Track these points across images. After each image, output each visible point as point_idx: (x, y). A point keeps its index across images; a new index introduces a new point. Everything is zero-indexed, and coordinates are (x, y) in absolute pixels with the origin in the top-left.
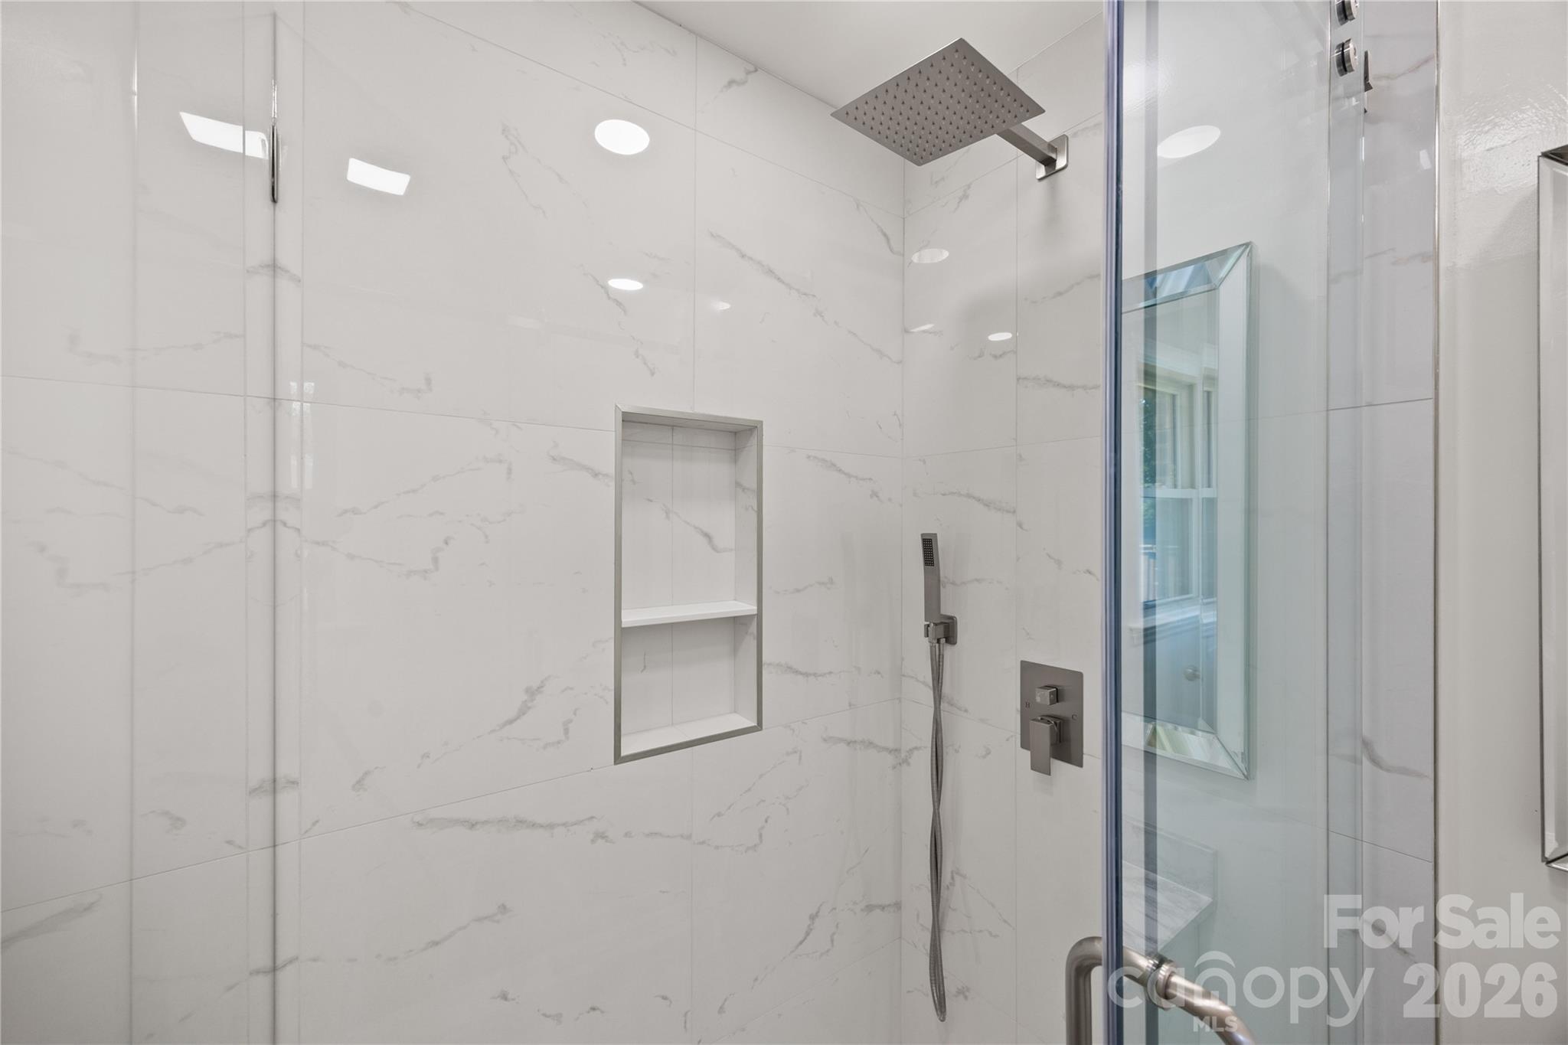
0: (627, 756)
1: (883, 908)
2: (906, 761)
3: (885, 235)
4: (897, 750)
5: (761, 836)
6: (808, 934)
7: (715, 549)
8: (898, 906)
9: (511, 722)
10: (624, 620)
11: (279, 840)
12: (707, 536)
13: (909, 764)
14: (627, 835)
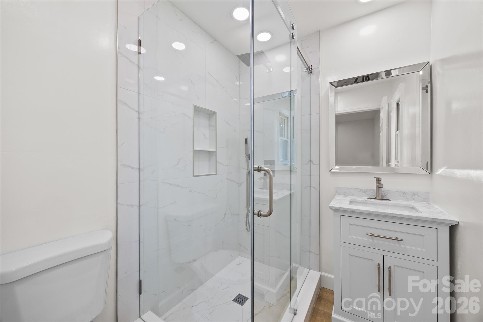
0: (195, 176)
1: (236, 215)
2: (240, 185)
3: (236, 78)
4: (238, 183)
5: (216, 196)
6: (224, 218)
7: (206, 138)
8: (239, 215)
9: (176, 165)
10: (194, 148)
11: (140, 181)
12: (204, 135)
13: (241, 186)
14: (195, 191)
